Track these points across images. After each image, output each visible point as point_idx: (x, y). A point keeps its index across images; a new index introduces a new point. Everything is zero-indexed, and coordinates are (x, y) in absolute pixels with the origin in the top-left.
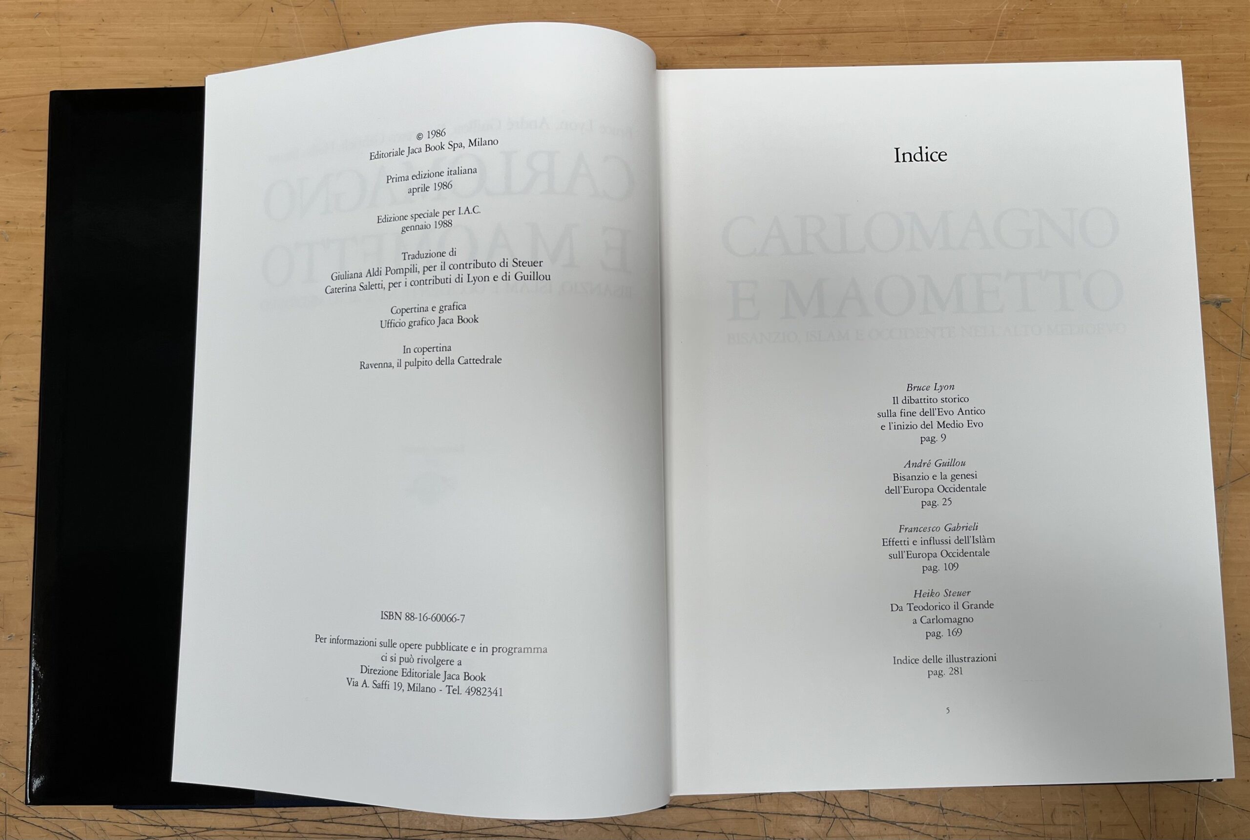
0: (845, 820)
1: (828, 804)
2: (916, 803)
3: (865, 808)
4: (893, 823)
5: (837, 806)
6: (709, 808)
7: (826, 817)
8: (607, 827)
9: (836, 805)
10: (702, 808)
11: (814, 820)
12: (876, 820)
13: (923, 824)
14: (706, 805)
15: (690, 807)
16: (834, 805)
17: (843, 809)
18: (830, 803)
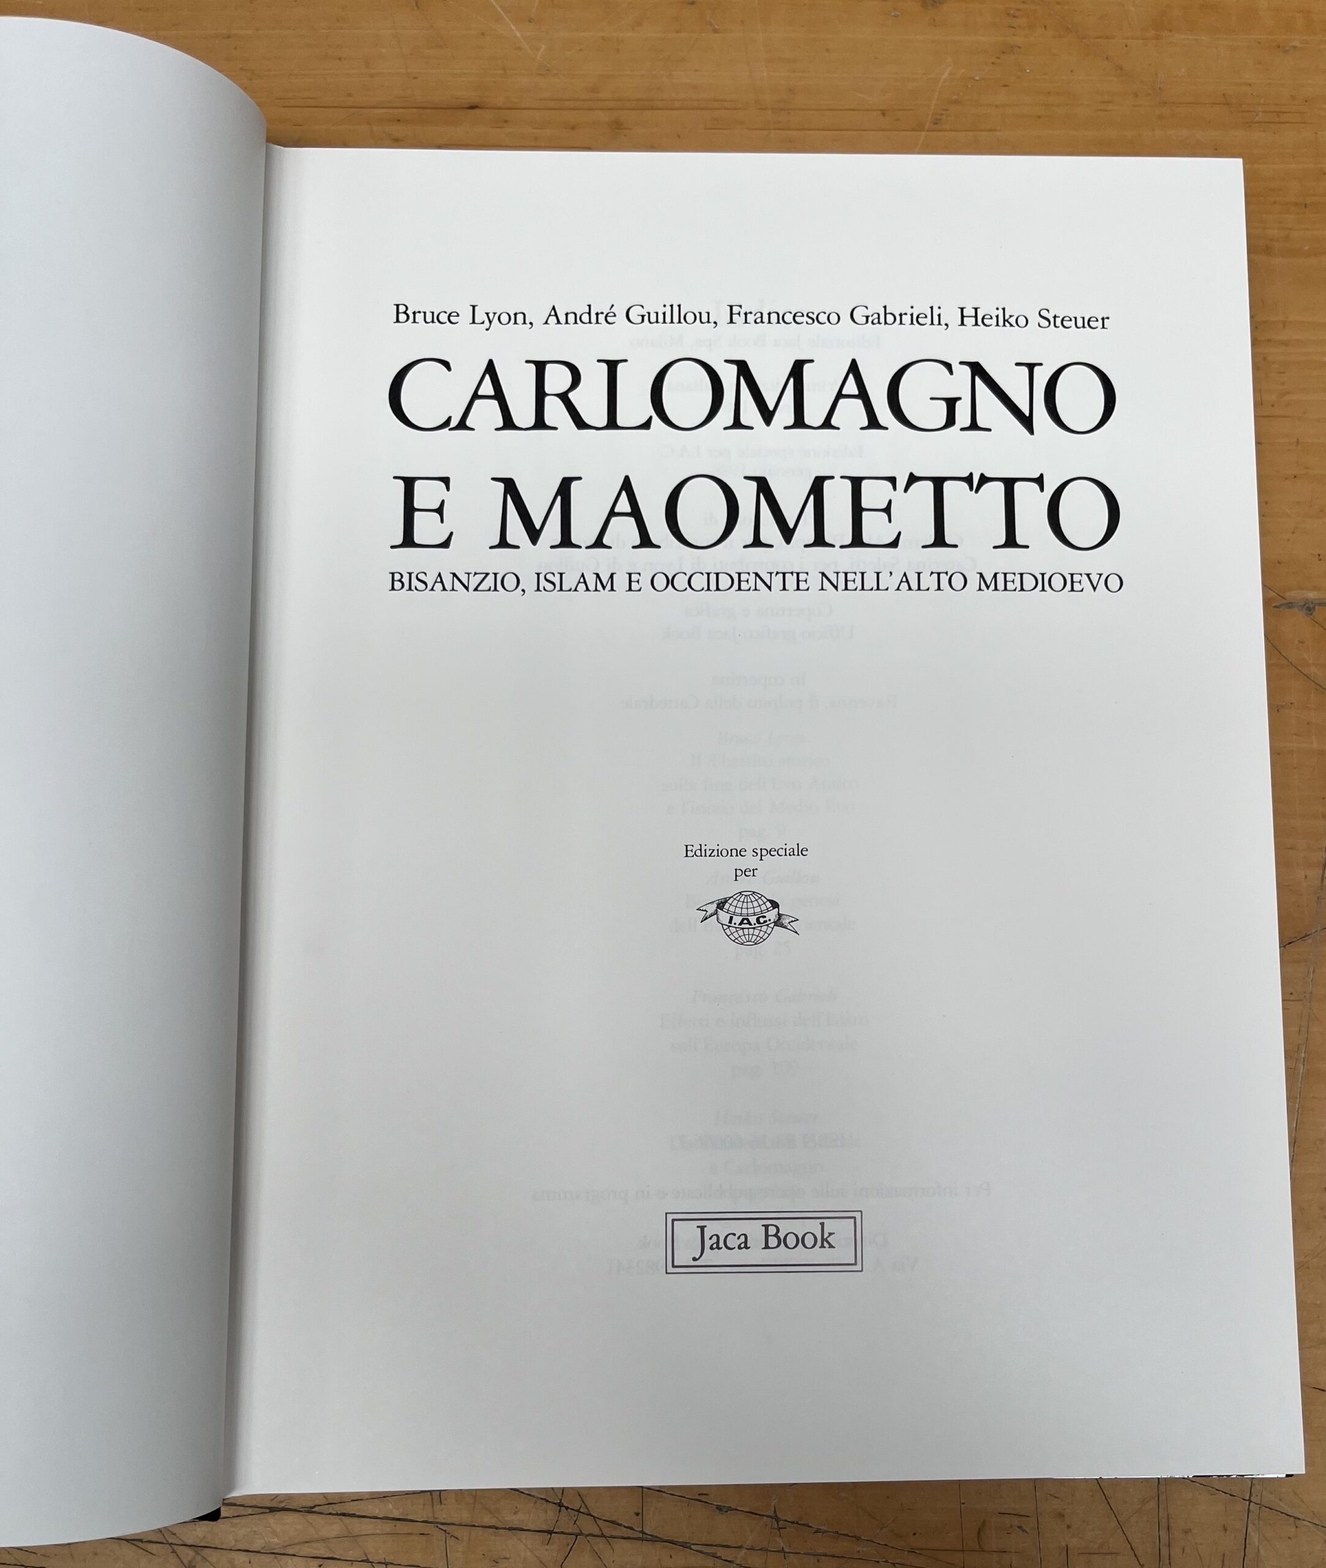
0: (598, 1540)
1: (567, 1508)
2: (730, 1509)
3: (635, 1516)
4: (685, 1545)
5: (582, 1513)
6: (344, 1515)
7: (562, 1533)
8: (150, 1547)
9: (581, 1510)
10: (330, 1514)
11: (538, 1537)
12: (655, 1539)
13: (741, 1547)
14: (338, 1509)
15: (308, 1512)
16: (578, 1511)
17: (594, 1517)
18: (570, 1507)
